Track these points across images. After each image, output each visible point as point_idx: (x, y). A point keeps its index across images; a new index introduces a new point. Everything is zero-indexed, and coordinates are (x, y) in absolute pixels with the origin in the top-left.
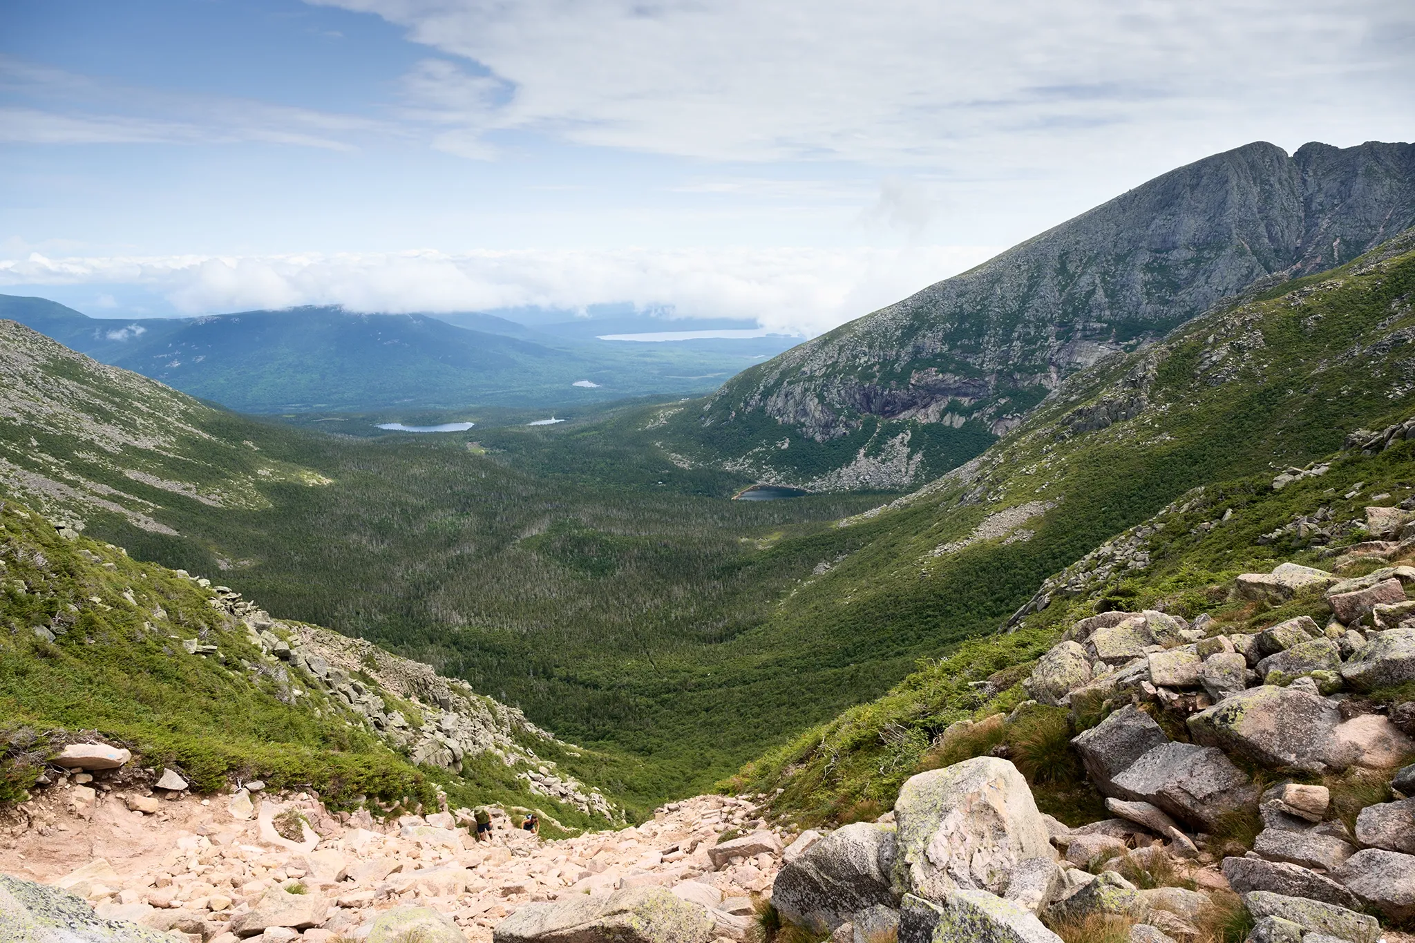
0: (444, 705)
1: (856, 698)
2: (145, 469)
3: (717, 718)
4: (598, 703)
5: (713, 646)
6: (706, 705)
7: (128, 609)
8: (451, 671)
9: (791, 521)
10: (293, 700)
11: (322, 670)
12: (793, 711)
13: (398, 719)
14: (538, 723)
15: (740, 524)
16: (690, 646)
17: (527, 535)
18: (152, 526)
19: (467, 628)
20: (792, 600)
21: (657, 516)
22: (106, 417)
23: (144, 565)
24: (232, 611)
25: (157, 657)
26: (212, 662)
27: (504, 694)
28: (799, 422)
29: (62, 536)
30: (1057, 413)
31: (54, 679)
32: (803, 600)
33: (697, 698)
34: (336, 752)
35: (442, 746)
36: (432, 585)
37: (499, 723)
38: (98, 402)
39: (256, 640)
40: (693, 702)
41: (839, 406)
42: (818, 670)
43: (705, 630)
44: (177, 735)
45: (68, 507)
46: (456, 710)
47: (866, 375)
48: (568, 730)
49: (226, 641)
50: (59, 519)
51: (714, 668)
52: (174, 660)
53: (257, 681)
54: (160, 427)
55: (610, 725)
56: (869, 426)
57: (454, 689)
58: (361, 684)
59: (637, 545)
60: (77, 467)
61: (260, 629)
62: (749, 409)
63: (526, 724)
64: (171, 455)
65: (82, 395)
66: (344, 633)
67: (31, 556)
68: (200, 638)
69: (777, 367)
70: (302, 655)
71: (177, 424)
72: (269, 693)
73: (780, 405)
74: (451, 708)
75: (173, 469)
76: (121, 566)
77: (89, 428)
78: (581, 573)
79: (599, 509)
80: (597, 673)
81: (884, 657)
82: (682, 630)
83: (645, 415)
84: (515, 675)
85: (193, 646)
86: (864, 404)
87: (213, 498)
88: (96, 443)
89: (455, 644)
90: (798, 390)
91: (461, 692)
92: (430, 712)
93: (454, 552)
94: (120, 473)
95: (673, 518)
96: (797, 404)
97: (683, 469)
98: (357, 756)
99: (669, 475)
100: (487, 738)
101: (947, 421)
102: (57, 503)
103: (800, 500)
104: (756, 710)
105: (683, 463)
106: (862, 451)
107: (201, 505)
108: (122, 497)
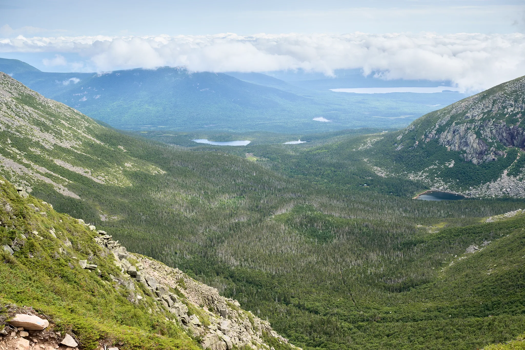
0: (222, 314)
1: (492, 339)
2: (65, 160)
3: (394, 342)
4: (317, 323)
5: (394, 294)
6: (387, 332)
7: (52, 240)
8: (229, 294)
9: (453, 216)
10: (137, 301)
11: (154, 285)
12: (447, 342)
13: (196, 320)
14: (279, 331)
15: (417, 216)
16: (379, 292)
17: (279, 213)
18: (67, 193)
19: (239, 268)
20: (450, 268)
21: (362, 207)
22: (46, 128)
23: (61, 215)
24: (106, 246)
25: (65, 269)
26: (94, 274)
27: (259, 312)
28: (462, 150)
29: (20, 196)
31: (12, 276)
32: (457, 269)
33: (382, 327)
34: (159, 335)
35: (220, 339)
36: (220, 240)
37: (255, 329)
38: (43, 119)
39: (118, 264)
40: (379, 329)
41: (490, 141)
42: (466, 317)
43: (389, 284)
44: (74, 315)
45: (23, 178)
46: (230, 318)
47: (512, 120)
48: (297, 338)
49: (102, 263)
50: (19, 186)
51: (395, 309)
52: (74, 271)
53: (118, 288)
54: (74, 136)
55: (324, 338)
56: (512, 155)
57: (229, 305)
58: (175, 296)
59: (348, 224)
60: (30, 156)
61: (121, 257)
62: (428, 140)
63: (272, 332)
64: (79, 152)
65: (35, 116)
66: (167, 264)
67: (4, 205)
68: (88, 260)
69: (449, 112)
70: (143, 275)
71: (83, 134)
72: (124, 296)
73: (449, 138)
74: (227, 316)
75: (80, 159)
76: (49, 215)
77: (37, 135)
78: (311, 239)
79: (325, 200)
80: (317, 304)
81: (514, 313)
82: (374, 282)
83: (357, 141)
84: (267, 300)
85: (84, 264)
86: (509, 140)
87: (100, 178)
88: (41, 143)
89: (231, 277)
90: (462, 128)
91: (234, 308)
92: (214, 318)
93: (234, 221)
94: (52, 161)
95: (372, 208)
96: (461, 138)
97: (381, 177)
98: (171, 339)
99: (372, 180)
100: (247, 337)
102: (19, 176)
103: (460, 203)
104: (422, 339)
105: (381, 173)
106: (506, 172)
107: (93, 182)
108: (52, 175)
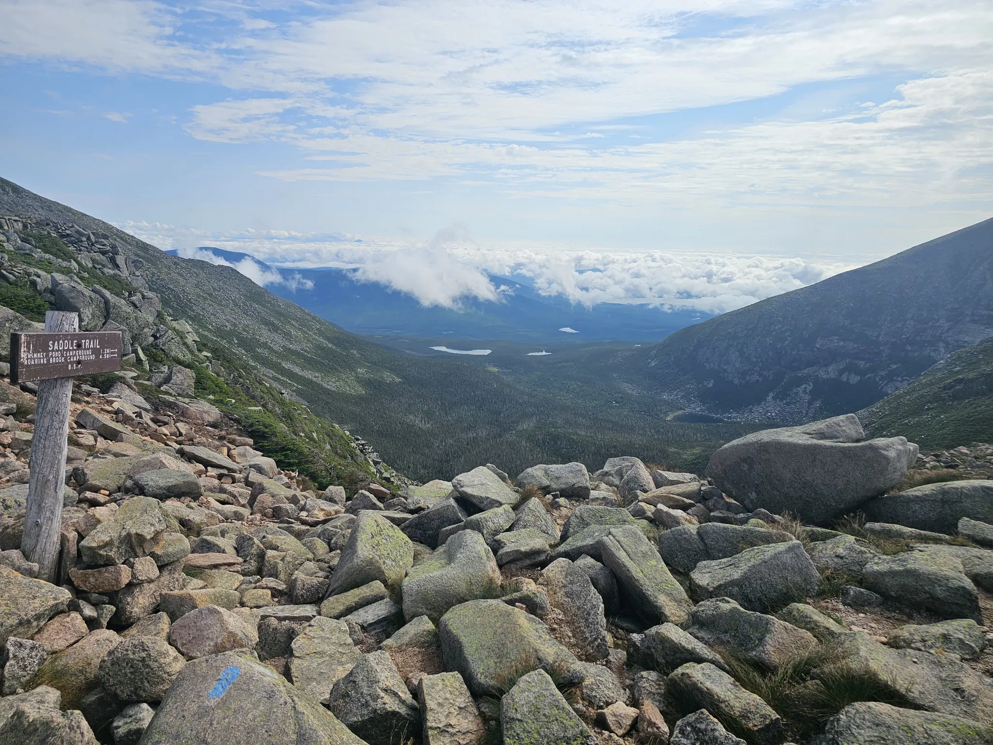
2: (294, 363)
9: (710, 440)
15: (670, 439)
17: (520, 428)
18: (295, 398)
21: (611, 426)
22: (274, 328)
28: (722, 369)
38: (272, 319)
41: (755, 360)
47: (779, 338)
54: (305, 338)
56: (779, 377)
59: (595, 444)
62: (685, 356)
64: (309, 355)
65: (263, 314)
71: (314, 336)
73: (709, 354)
75: (310, 363)
77: (265, 335)
78: (554, 459)
83: (608, 354)
86: (776, 360)
87: (331, 384)
88: (269, 344)
90: (723, 345)
93: (472, 435)
94: (280, 364)
95: (622, 428)
96: (722, 355)
97: (631, 395)
99: (621, 398)
101: (844, 378)
103: (718, 426)
105: (631, 390)
106: (771, 395)
107: (323, 388)
108: (279, 379)
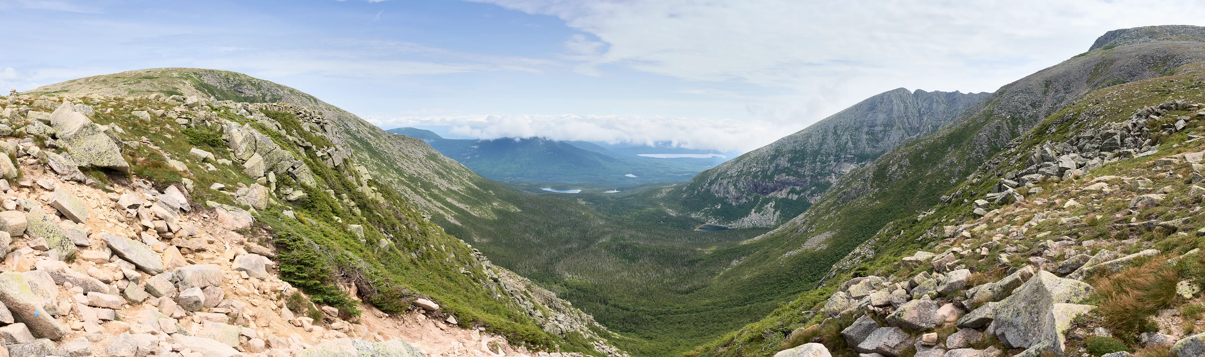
0: (559, 310)
1: (751, 320)
2: (453, 198)
3: (684, 327)
4: (628, 316)
5: (683, 296)
6: (679, 320)
7: (442, 252)
8: (564, 297)
9: (721, 241)
10: (497, 298)
11: (509, 289)
12: (721, 325)
13: (539, 313)
14: (600, 323)
15: (697, 242)
16: (673, 295)
17: (601, 241)
18: (453, 221)
19: (571, 279)
20: (721, 276)
21: (660, 237)
22: (442, 176)
23: (449, 236)
24: (478, 259)
25: (450, 272)
26: (469, 277)
27: (585, 309)
28: (725, 197)
29: (424, 221)
30: (836, 193)
31: (417, 273)
32: (726, 277)
33: (675, 318)
34: (514, 322)
35: (557, 326)
36: (558, 260)
37: (583, 321)
38: (441, 170)
39: (486, 272)
40: (673, 319)
41: (743, 190)
42: (732, 307)
43: (679, 289)
44: (456, 304)
45: (426, 209)
46: (564, 313)
47: (755, 176)
48: (613, 327)
49: (475, 271)
50: (423, 214)
51: (684, 305)
52: (455, 274)
53: (484, 288)
54: (460, 182)
55: (633, 327)
56: (756, 199)
57: (564, 304)
58: (525, 297)
59: (650, 249)
60: (432, 195)
61: (488, 268)
62: (703, 190)
63: (595, 323)
64: (463, 194)
65: (437, 168)
66: (519, 275)
67: (414, 226)
68: (465, 268)
69: (716, 171)
70: (503, 281)
71: (466, 181)
72: (488, 294)
73: (717, 188)
74: (562, 312)
75: (463, 199)
76: (442, 235)
77: (437, 181)
78: (624, 261)
79: (633, 232)
80: (628, 304)
81: (764, 302)
82: (669, 288)
83: (656, 191)
84: (591, 301)
85: (463, 270)
86: (754, 189)
87: (475, 213)
88: (439, 186)
89: (565, 285)
90: (725, 182)
91: (567, 306)
92: (553, 312)
93: (568, 246)
94: (445, 199)
95: (667, 238)
96: (724, 188)
97: (672, 216)
98: (522, 325)
99: (666, 218)
100: (577, 326)
101: (790, 197)
102: (423, 207)
103: (725, 232)
104: (703, 324)
105: (672, 213)
106: (753, 210)
107: (471, 215)
108: (444, 208)
